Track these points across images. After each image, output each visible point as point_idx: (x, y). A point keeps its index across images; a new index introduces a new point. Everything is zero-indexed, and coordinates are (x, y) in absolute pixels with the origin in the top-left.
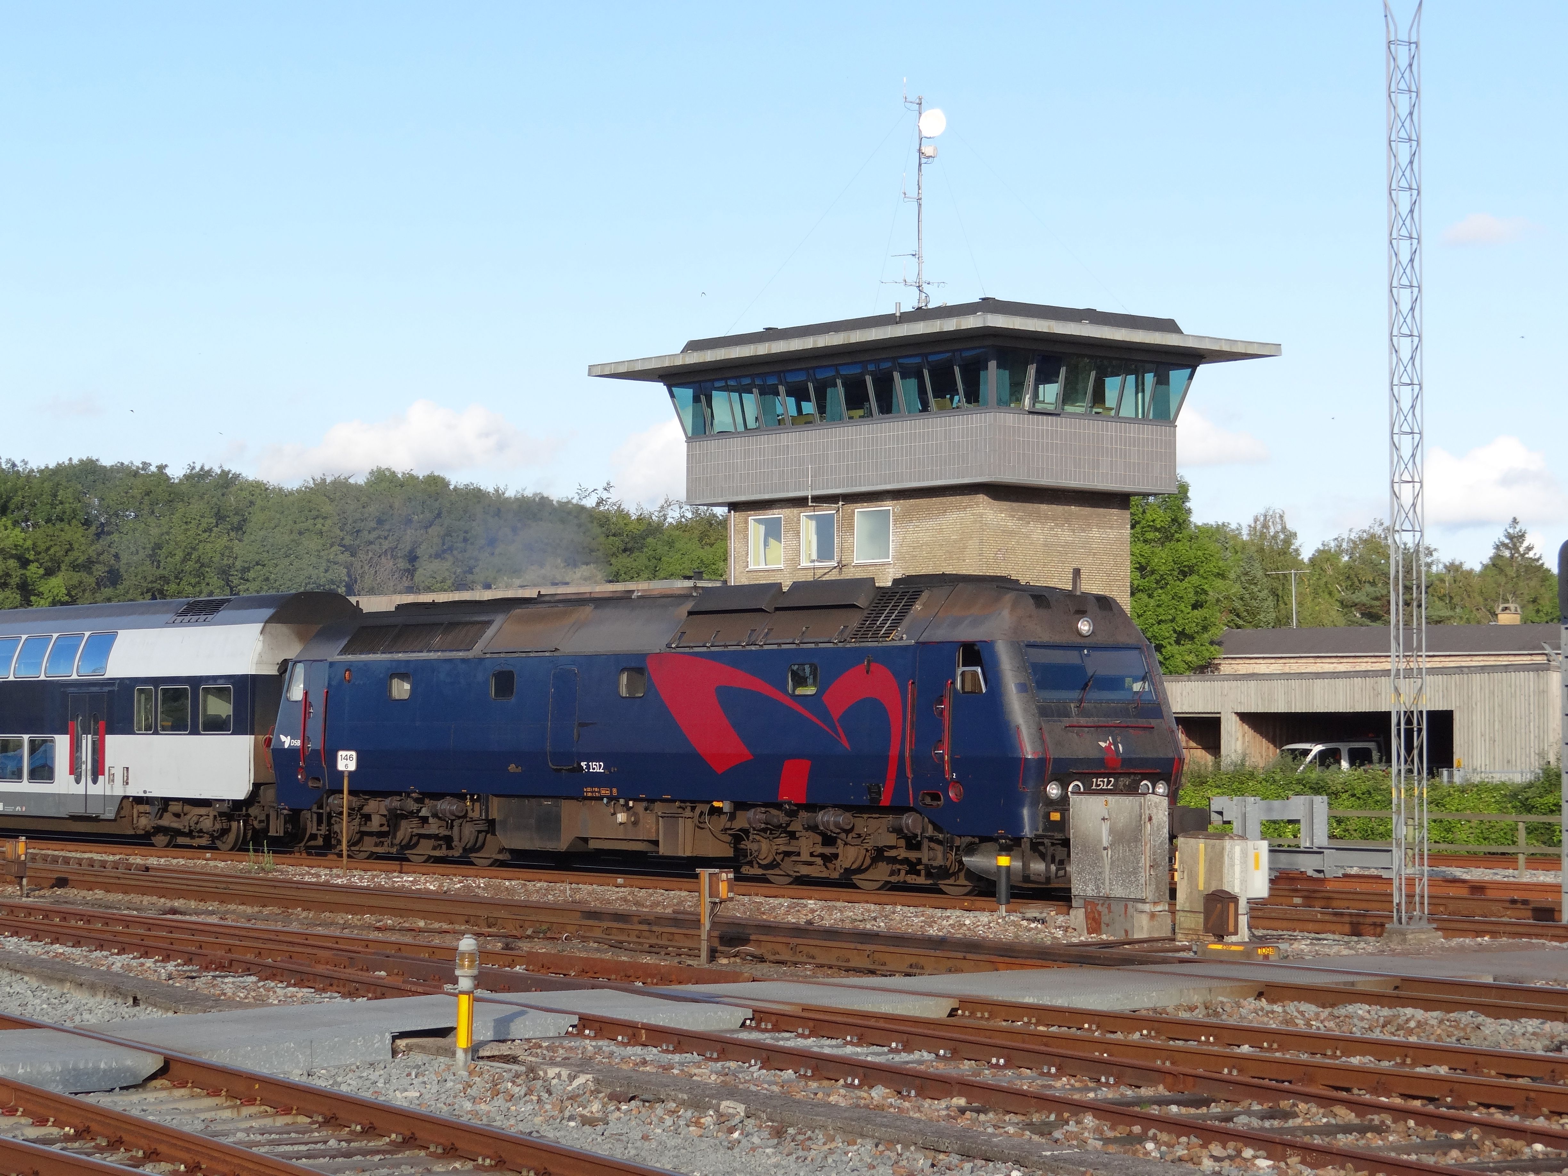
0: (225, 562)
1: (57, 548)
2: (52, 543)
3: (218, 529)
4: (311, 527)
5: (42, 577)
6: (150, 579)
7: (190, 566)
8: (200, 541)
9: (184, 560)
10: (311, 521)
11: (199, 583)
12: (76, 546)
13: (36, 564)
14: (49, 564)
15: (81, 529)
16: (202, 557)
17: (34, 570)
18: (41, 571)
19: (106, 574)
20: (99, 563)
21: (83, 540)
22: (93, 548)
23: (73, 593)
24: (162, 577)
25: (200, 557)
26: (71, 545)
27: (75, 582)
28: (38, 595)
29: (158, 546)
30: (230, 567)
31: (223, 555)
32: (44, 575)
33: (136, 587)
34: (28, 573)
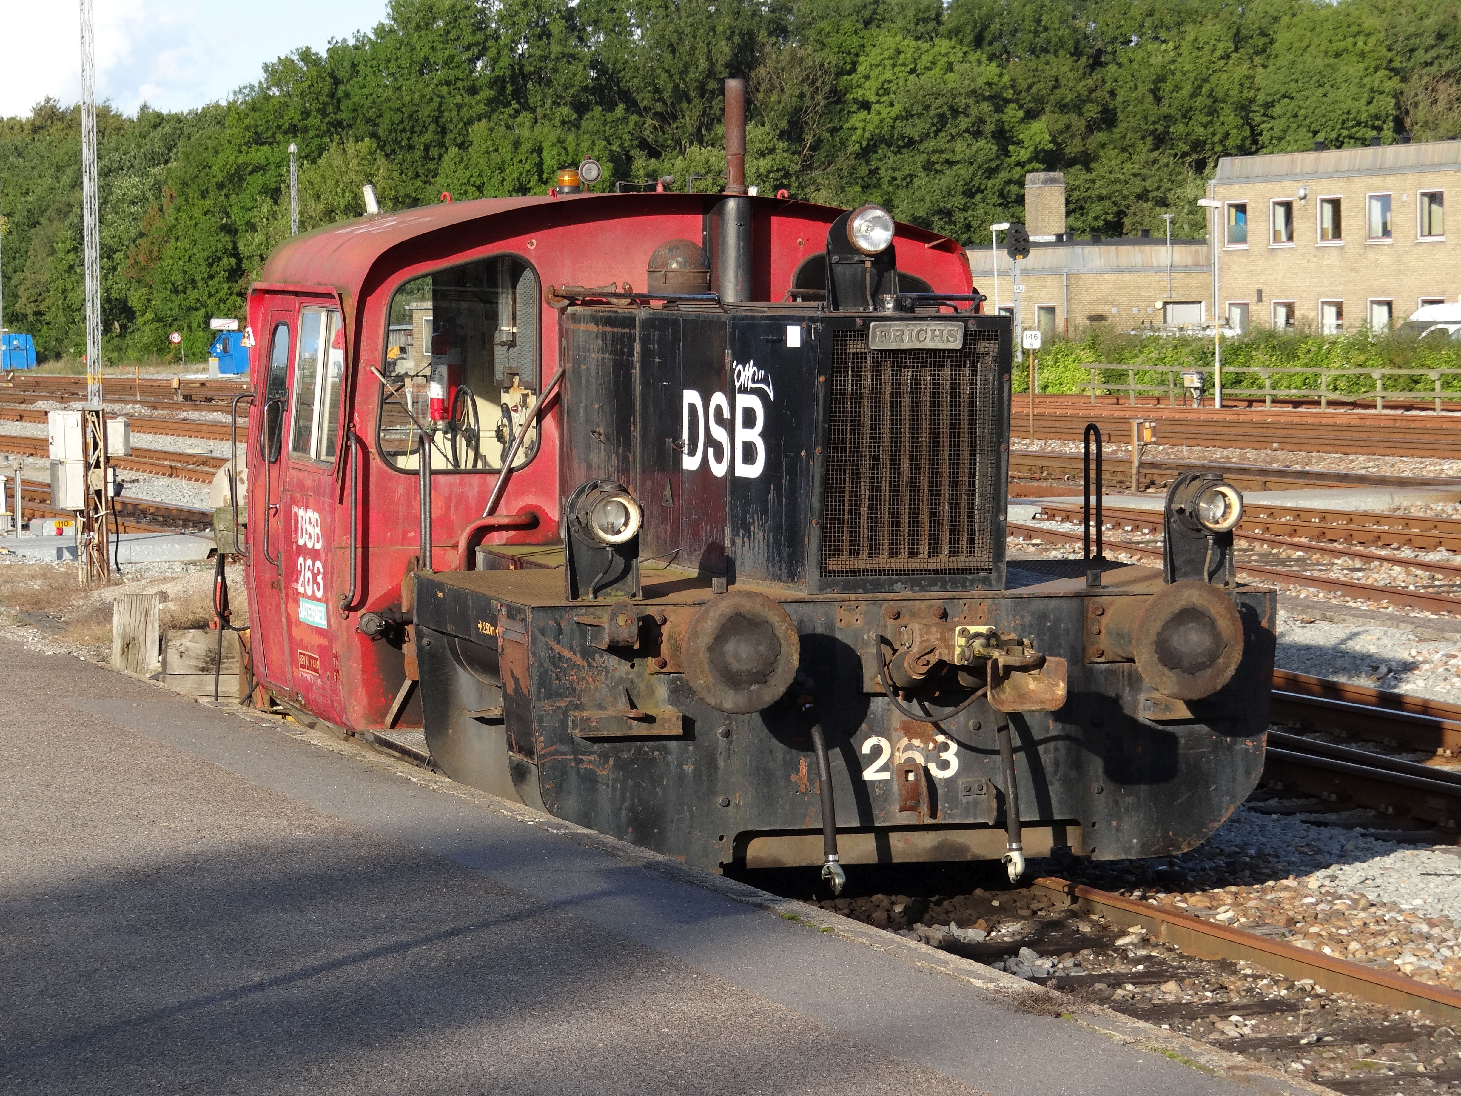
0: (1245, 95)
1: (1042, 85)
2: (1036, 79)
3: (1238, 55)
4: (1351, 48)
5: (1022, 121)
6: (1151, 119)
7: (1201, 101)
8: (1214, 71)
9: (1194, 94)
10: (1350, 40)
11: (1211, 122)
12: (1063, 82)
13: (1013, 105)
14: (1032, 105)
15: (1069, 61)
16: (1216, 90)
17: (1012, 113)
18: (1021, 114)
19: (1099, 115)
20: (1091, 101)
21: (1070, 75)
22: (1083, 83)
23: (1059, 140)
24: (1167, 117)
25: (1212, 90)
26: (1057, 80)
27: (1061, 125)
28: (1018, 144)
29: (1161, 79)
30: (1251, 102)
31: (1242, 85)
32: (1024, 119)
33: (1135, 130)
34: (1005, 118)
